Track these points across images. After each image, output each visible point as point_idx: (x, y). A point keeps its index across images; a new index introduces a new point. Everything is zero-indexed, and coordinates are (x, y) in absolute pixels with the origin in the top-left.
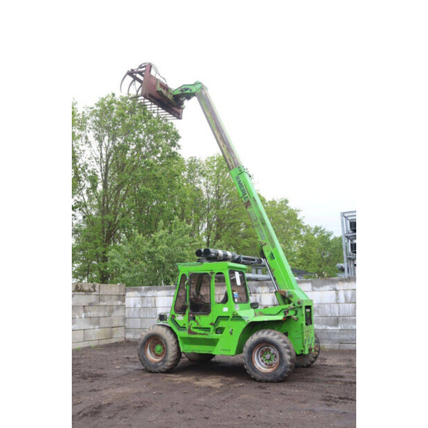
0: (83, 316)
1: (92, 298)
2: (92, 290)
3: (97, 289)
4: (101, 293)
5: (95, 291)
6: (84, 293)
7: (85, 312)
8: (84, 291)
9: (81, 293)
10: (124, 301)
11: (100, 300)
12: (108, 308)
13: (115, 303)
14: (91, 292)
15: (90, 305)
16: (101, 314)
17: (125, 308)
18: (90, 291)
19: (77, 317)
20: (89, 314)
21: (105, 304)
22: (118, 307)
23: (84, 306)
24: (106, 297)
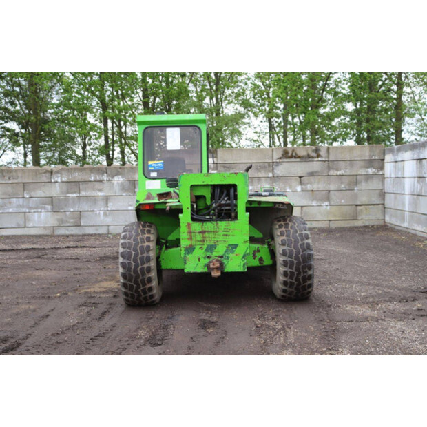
0: (299, 188)
1: (315, 165)
2: (314, 155)
3: (323, 153)
4: (330, 159)
5: (319, 156)
6: (298, 160)
7: (301, 183)
8: (299, 157)
9: (293, 160)
10: (382, 168)
11: (329, 168)
12: (346, 180)
13: (362, 172)
14: (313, 157)
15: (311, 174)
16: (332, 187)
17: (385, 178)
18: (309, 156)
19: (288, 190)
20: (309, 187)
21: (338, 173)
22: (368, 178)
23: (300, 177)
24: (343, 164)
